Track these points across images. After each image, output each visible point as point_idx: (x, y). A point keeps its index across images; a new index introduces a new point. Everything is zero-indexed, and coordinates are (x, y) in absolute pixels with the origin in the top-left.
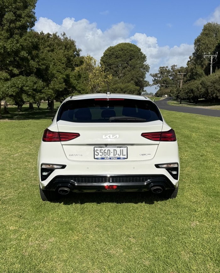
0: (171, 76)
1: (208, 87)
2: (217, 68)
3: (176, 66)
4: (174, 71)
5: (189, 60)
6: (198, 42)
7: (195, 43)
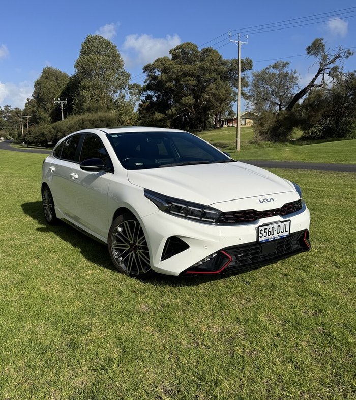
0: (4, 117)
1: (64, 131)
2: (68, 114)
3: (10, 107)
4: (8, 112)
5: (27, 102)
6: (38, 84)
7: (35, 86)
